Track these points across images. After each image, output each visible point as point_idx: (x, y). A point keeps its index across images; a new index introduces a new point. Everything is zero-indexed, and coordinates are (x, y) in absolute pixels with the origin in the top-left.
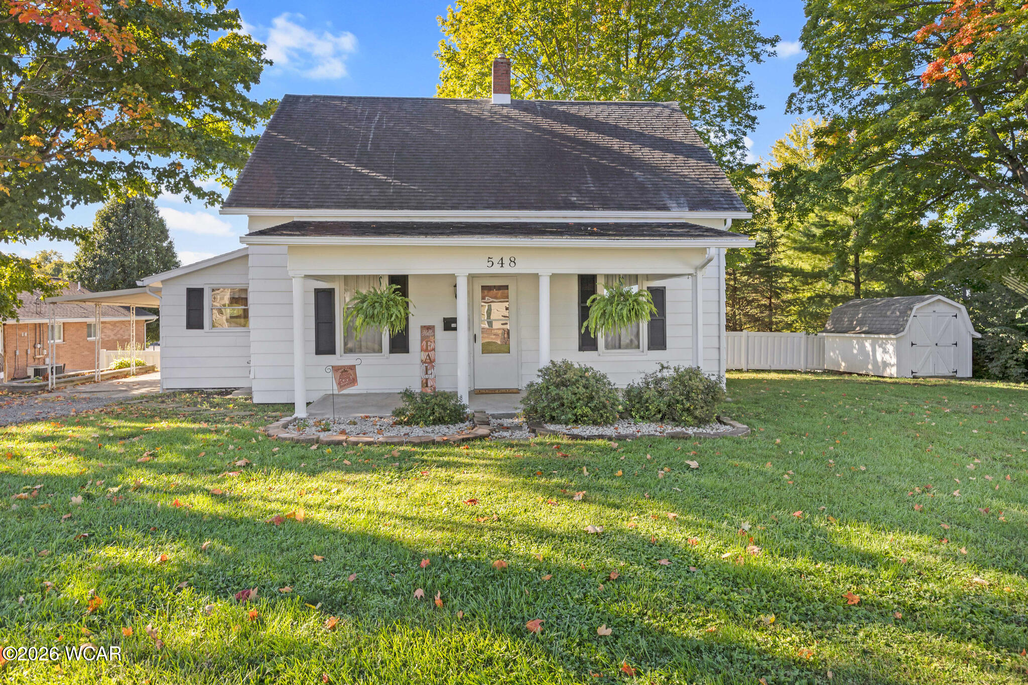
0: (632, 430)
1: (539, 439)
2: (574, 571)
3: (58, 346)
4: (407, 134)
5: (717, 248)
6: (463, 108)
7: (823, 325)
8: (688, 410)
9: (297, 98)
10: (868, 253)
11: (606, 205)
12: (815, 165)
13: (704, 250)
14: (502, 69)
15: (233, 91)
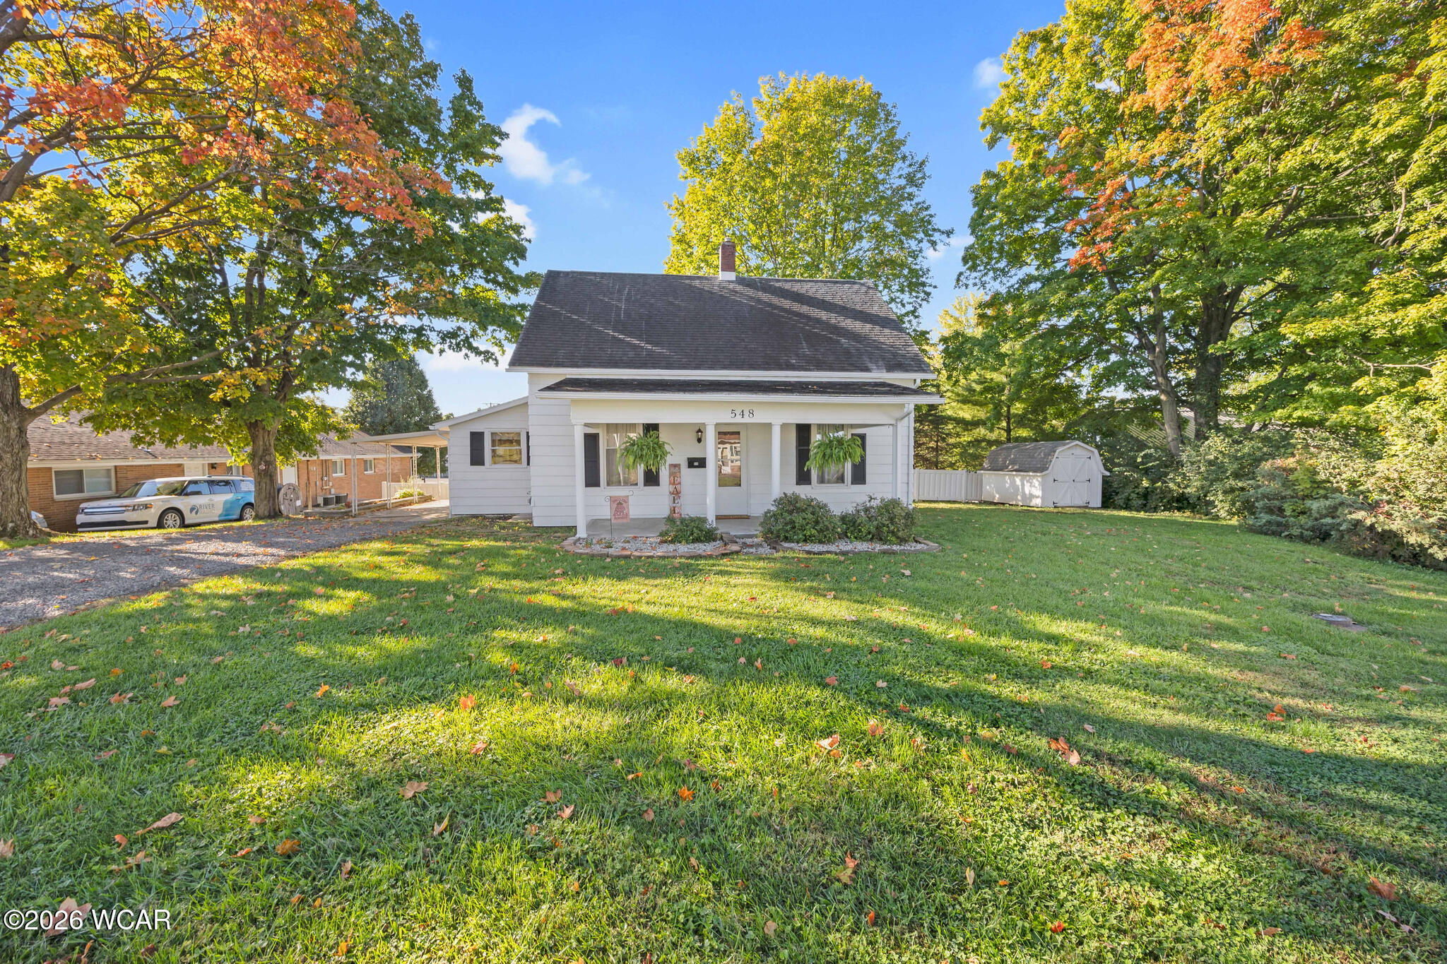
0: (849, 547)
1: (781, 554)
2: (845, 646)
3: (341, 479)
4: (652, 305)
5: (910, 402)
6: (697, 283)
7: (981, 465)
8: (893, 532)
9: (558, 273)
10: (1018, 405)
11: (820, 366)
12: (978, 332)
13: (903, 405)
14: (728, 253)
15: (501, 265)
